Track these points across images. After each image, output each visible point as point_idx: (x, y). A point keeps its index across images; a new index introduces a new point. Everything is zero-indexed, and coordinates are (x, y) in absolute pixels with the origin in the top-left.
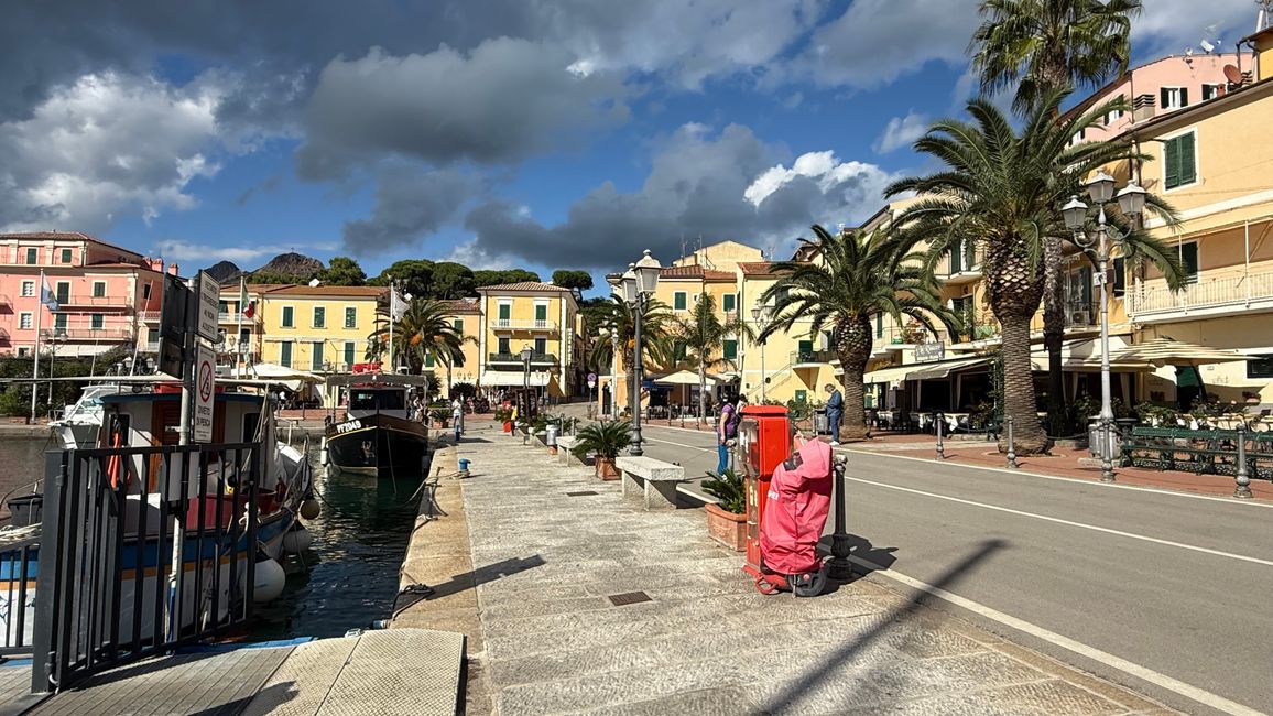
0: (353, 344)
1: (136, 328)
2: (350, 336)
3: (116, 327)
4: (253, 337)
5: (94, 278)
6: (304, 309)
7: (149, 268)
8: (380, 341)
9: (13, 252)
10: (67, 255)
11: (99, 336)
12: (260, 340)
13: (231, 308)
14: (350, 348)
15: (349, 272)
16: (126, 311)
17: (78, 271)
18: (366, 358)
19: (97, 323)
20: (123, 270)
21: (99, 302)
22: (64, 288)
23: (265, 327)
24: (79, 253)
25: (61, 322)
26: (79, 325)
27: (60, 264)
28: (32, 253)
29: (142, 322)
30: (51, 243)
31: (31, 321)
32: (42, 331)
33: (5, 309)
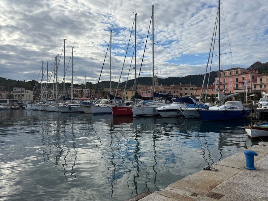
3: (247, 86)
5: (242, 76)
7: (252, 72)
9: (227, 73)
10: (237, 72)
11: (244, 88)
16: (249, 82)
17: (239, 75)
20: (248, 74)
22: (237, 79)
24: (239, 72)
25: (237, 86)
26: (240, 86)
27: (236, 74)
29: (252, 84)
30: (234, 71)
31: (231, 86)
32: (234, 88)
33: (226, 84)
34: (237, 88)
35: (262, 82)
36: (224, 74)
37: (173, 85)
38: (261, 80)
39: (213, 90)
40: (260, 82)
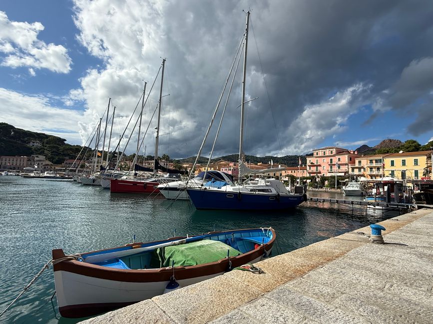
0: (417, 171)
1: (348, 168)
2: (416, 168)
3: (344, 168)
4: (381, 170)
5: (338, 157)
6: (398, 161)
7: (350, 153)
8: (428, 170)
9: (321, 153)
10: (332, 152)
11: (340, 171)
12: (383, 170)
13: (374, 161)
14: (416, 173)
15: (414, 144)
16: (346, 164)
17: (334, 156)
18: (423, 175)
19: (339, 168)
20: (345, 154)
21: (339, 163)
22: (331, 160)
23: (385, 167)
24: (334, 151)
25: (331, 168)
26: (335, 168)
27: (330, 155)
28: (324, 152)
29: (350, 167)
30: (328, 150)
31: (325, 168)
32: (328, 170)
33: (320, 166)
34: (331, 170)
35: (361, 165)
36: (317, 153)
37: (261, 164)
38: (360, 162)
39: (304, 172)
40: (359, 165)
